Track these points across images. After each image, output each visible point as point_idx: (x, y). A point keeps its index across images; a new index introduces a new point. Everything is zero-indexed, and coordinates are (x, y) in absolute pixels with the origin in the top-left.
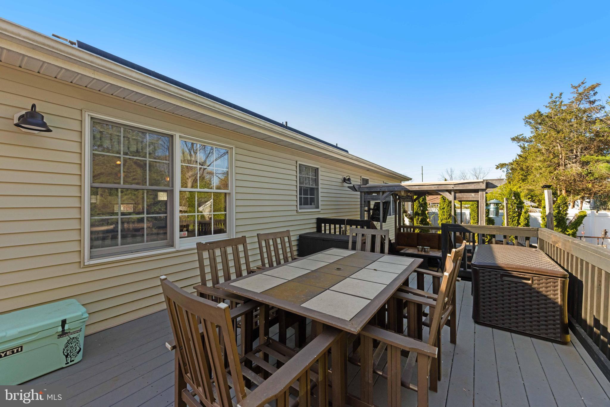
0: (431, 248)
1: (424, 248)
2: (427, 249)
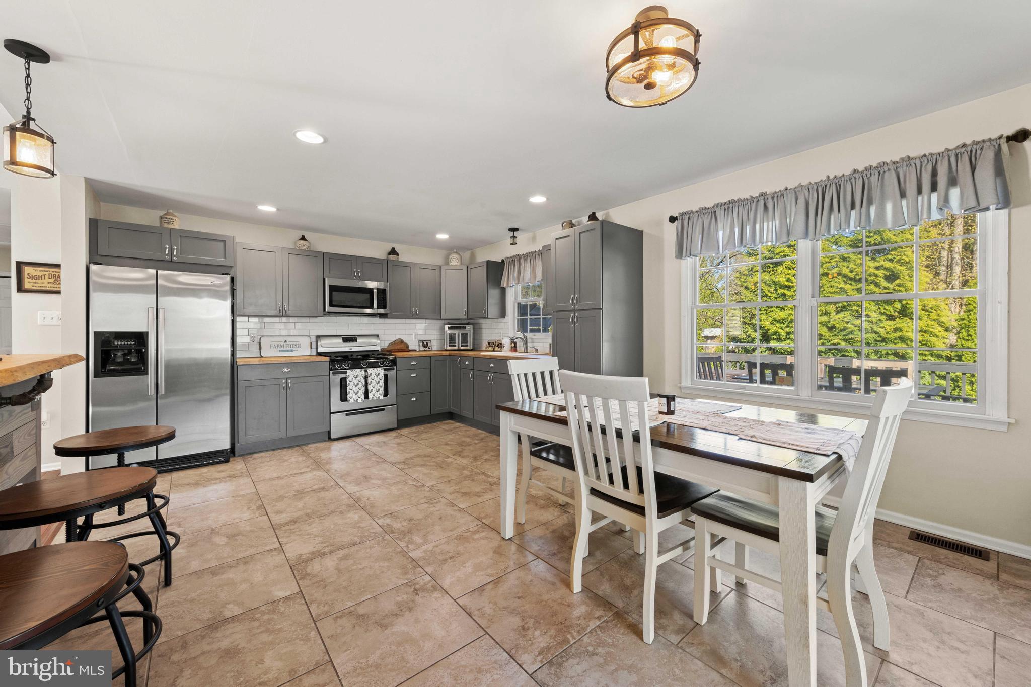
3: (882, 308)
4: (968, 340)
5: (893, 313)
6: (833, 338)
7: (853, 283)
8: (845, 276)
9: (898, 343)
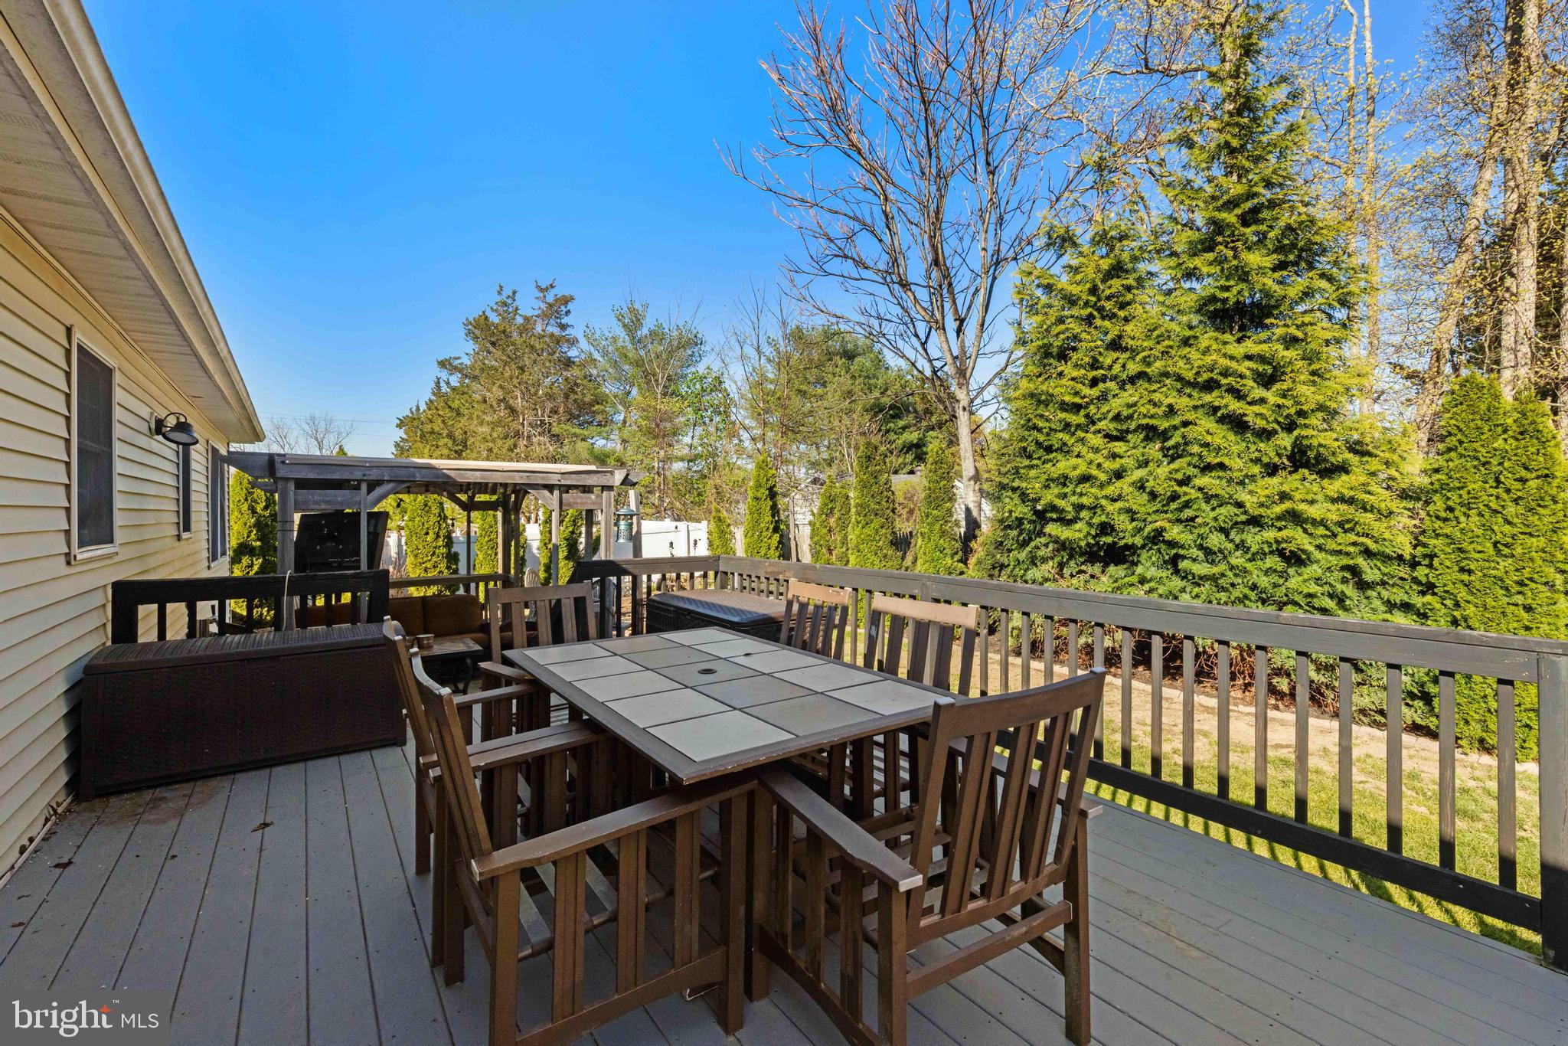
0: (437, 636)
1: (418, 639)
2: (428, 638)
3: (1253, 448)
4: (1446, 520)
5: (1276, 459)
6: (1154, 517)
7: (1195, 394)
8: (1179, 378)
9: (1285, 527)
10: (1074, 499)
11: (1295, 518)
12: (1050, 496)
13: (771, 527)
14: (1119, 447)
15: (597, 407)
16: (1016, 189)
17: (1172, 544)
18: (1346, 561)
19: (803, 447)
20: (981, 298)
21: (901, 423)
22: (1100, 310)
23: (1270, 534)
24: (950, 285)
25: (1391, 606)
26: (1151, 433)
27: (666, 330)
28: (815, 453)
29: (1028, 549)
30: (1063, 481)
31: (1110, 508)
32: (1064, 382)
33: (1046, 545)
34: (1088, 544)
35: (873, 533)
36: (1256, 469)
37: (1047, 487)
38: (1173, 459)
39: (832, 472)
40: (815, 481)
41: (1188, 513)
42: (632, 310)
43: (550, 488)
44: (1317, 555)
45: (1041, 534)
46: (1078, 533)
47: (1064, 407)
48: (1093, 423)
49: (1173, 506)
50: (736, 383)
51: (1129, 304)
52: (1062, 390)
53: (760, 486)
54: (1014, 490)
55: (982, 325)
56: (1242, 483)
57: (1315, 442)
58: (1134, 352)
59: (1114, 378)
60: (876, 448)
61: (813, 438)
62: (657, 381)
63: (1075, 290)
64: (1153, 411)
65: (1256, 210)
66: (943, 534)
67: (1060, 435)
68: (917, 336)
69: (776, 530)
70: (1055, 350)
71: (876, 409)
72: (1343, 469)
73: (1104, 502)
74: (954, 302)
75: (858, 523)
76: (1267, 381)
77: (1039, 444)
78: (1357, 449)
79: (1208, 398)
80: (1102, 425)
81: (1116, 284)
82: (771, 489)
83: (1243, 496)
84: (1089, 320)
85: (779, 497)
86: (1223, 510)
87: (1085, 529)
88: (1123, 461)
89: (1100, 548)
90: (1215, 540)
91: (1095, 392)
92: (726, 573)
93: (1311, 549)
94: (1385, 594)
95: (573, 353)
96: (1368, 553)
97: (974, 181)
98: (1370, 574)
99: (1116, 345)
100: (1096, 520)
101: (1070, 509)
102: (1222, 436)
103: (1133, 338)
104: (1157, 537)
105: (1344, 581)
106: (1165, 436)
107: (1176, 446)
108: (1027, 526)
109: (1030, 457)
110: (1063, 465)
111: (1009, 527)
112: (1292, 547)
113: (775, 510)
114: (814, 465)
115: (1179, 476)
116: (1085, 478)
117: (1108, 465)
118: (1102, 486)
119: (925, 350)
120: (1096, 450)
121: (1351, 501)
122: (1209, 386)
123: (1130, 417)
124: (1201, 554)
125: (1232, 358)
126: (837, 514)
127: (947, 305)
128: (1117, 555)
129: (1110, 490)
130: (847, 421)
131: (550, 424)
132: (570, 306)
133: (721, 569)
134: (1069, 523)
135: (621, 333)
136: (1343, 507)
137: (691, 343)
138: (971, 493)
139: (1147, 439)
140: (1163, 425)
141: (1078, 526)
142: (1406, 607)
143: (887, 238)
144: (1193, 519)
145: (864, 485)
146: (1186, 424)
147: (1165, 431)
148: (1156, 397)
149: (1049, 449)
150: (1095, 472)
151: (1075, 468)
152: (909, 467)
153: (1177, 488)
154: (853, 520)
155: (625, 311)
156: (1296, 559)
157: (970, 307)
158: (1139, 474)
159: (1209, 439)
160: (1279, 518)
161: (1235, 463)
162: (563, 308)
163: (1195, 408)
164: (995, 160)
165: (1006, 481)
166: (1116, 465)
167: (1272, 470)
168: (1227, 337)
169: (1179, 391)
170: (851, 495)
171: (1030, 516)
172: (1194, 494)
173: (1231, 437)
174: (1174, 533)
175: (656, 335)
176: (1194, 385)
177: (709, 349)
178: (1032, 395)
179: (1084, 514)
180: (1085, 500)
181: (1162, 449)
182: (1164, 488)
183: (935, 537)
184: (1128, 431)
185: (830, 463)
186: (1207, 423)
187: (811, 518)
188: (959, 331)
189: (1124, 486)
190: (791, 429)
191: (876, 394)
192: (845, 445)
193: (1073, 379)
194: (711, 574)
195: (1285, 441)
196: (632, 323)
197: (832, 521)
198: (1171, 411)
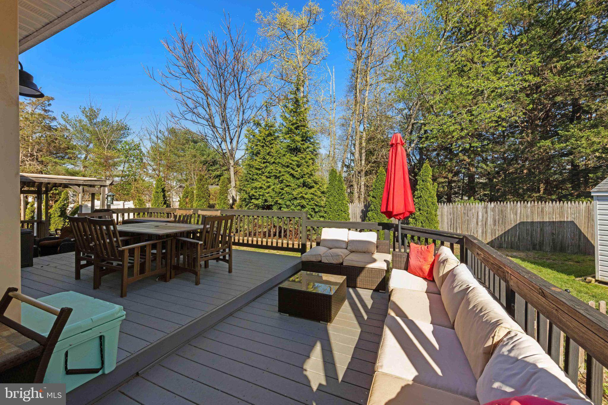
5: (300, 184)
7: (285, 168)
9: (301, 200)
10: (258, 193)
11: (303, 198)
12: (252, 192)
13: (163, 202)
14: (269, 180)
15: (69, 150)
16: (248, 104)
17: (280, 204)
18: (312, 207)
19: (175, 174)
20: (237, 134)
21: (214, 168)
22: (266, 144)
23: (298, 201)
24: (228, 128)
25: (321, 217)
26: (276, 177)
27: (111, 121)
28: (180, 176)
29: (248, 206)
30: (256, 188)
31: (267, 195)
32: (257, 162)
33: (252, 206)
34: (262, 205)
35: (202, 203)
36: (296, 186)
37: (252, 190)
38: (281, 183)
39: (188, 183)
40: (180, 187)
41: (283, 196)
42: (91, 110)
43: (79, 185)
44: (307, 206)
45: (251, 203)
46: (259, 202)
47: (257, 169)
48: (264, 173)
49: (280, 195)
50: (147, 148)
51: (273, 143)
52: (255, 164)
53: (158, 188)
54: (244, 190)
55: (238, 142)
56: (294, 190)
57: (307, 181)
58: (273, 156)
59: (269, 162)
60: (203, 176)
61: (180, 171)
62: (104, 142)
63: (260, 138)
64: (276, 171)
65: (298, 126)
66: (224, 203)
67: (255, 176)
68: (218, 142)
69: (165, 203)
70: (255, 153)
71: (205, 163)
72: (313, 187)
73: (265, 194)
74: (230, 134)
75: (197, 200)
76: (298, 166)
77: (250, 178)
78: (316, 183)
79: (287, 169)
80: (266, 174)
81: (269, 138)
82: (163, 189)
83: (294, 193)
84: (263, 146)
85: (166, 192)
86: (289, 196)
87: (261, 201)
88: (270, 183)
89: (265, 206)
90: (288, 203)
91: (263, 165)
92: (151, 213)
93: (305, 204)
94: (320, 214)
95: (53, 124)
96: (316, 205)
97: (235, 99)
98: (317, 210)
99: (268, 154)
100: (264, 199)
101: (257, 195)
102: (290, 178)
103: (272, 153)
104: (276, 203)
105: (312, 211)
106: (279, 177)
107: (281, 180)
108: (247, 200)
109: (248, 182)
110: (257, 184)
111: (243, 201)
112: (302, 204)
113: (164, 196)
114: (180, 181)
115: (281, 188)
116: (261, 188)
117: (266, 184)
118: (265, 190)
119: (221, 147)
120: (264, 181)
121: (313, 194)
122: (288, 167)
123: (271, 173)
124: (285, 206)
125: (293, 160)
126: (189, 198)
127: (227, 134)
128: (269, 207)
129: (267, 191)
130: (193, 166)
131: (37, 156)
132: (51, 102)
133: (150, 211)
134: (258, 199)
135: (85, 120)
136: (312, 195)
137: (123, 129)
138: (234, 192)
139: (275, 178)
140: (278, 175)
141: (259, 200)
142: (323, 217)
143: (208, 110)
144: (283, 198)
145: (199, 188)
146: (283, 175)
147: (279, 176)
148: (277, 168)
149: (253, 180)
150: (263, 186)
151: (259, 185)
152: (217, 183)
153: (280, 190)
154: (195, 199)
155: (87, 109)
156: (303, 207)
157: (234, 136)
158: (273, 187)
159: (287, 179)
160: (300, 198)
161: (293, 185)
162: (46, 102)
163: (285, 172)
164: (242, 95)
165: (242, 188)
166: (268, 184)
167: (299, 186)
168: (292, 155)
169: (282, 167)
170: (195, 192)
171: (248, 198)
172: (284, 192)
173: (292, 179)
174: (280, 201)
175: (105, 122)
176: (285, 166)
177: (132, 132)
178: (249, 165)
179: (261, 197)
180: (261, 193)
181: (279, 181)
182: (278, 190)
183: (222, 204)
184: (271, 176)
185: (186, 180)
186: (288, 175)
187: (179, 199)
188: (231, 142)
189: (270, 190)
190: (170, 167)
191: (205, 157)
192: (193, 174)
193: (259, 162)
194: (146, 213)
195: (301, 180)
196: (92, 115)
197: (187, 200)
198: (280, 172)
